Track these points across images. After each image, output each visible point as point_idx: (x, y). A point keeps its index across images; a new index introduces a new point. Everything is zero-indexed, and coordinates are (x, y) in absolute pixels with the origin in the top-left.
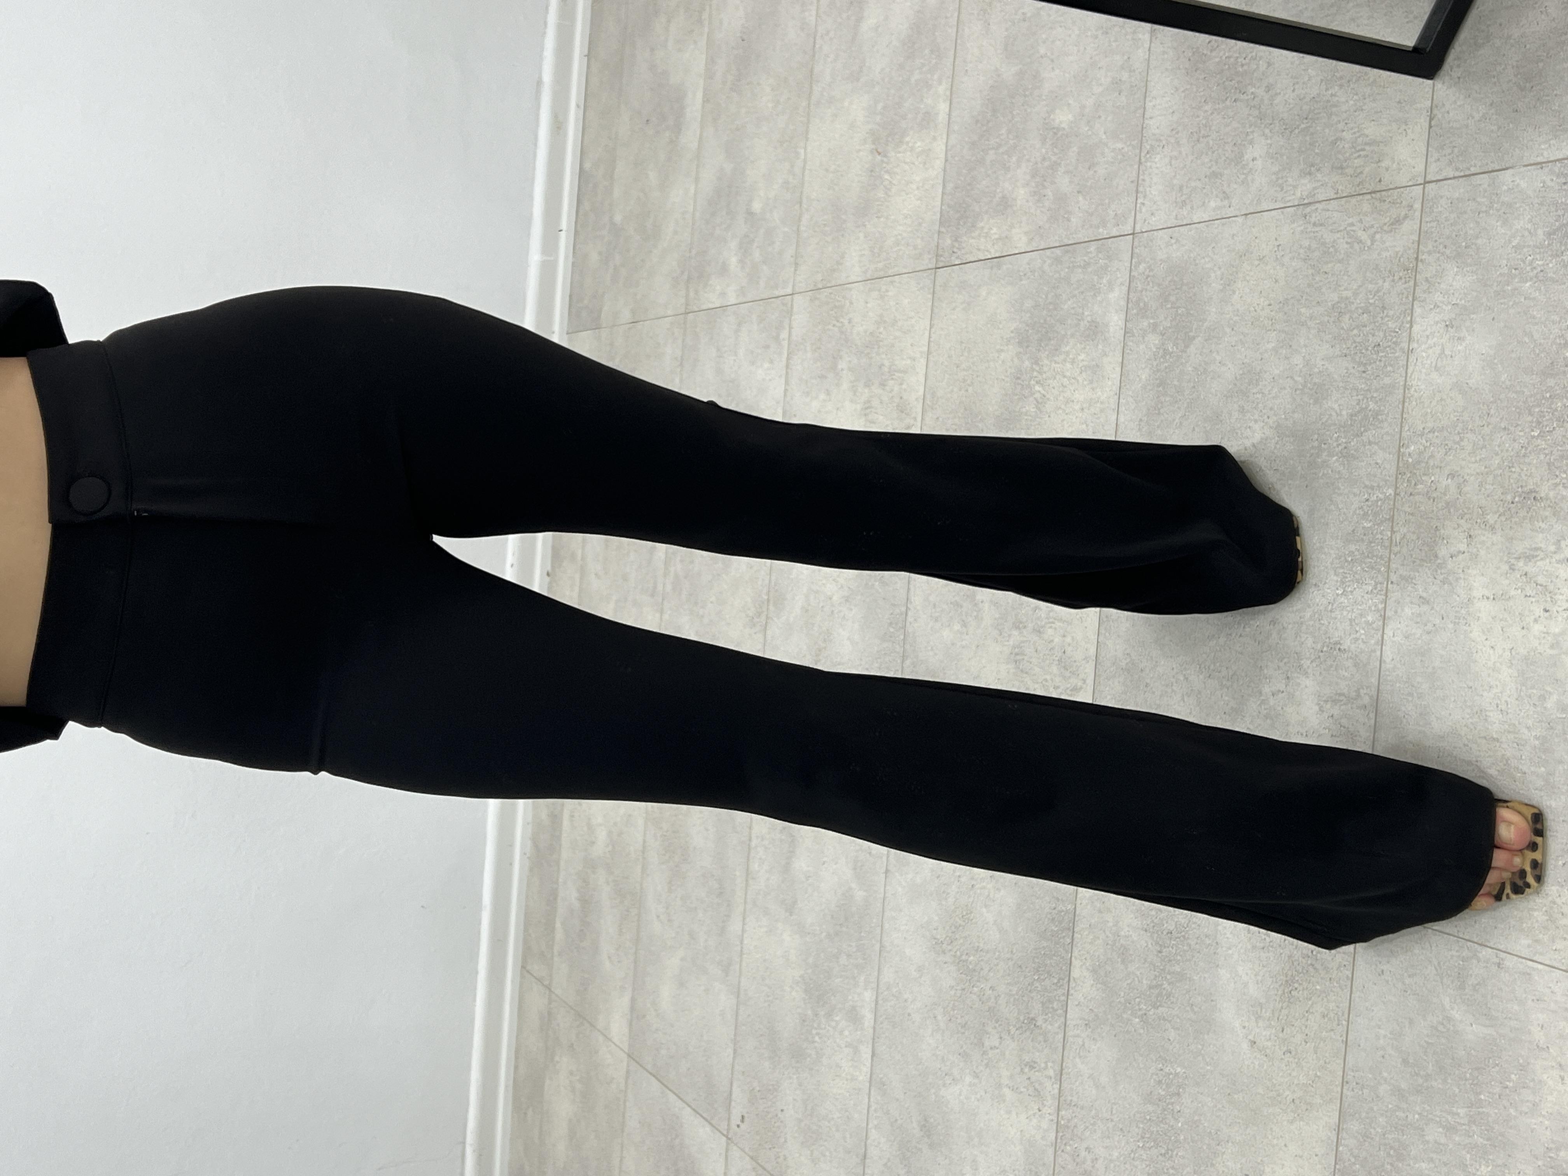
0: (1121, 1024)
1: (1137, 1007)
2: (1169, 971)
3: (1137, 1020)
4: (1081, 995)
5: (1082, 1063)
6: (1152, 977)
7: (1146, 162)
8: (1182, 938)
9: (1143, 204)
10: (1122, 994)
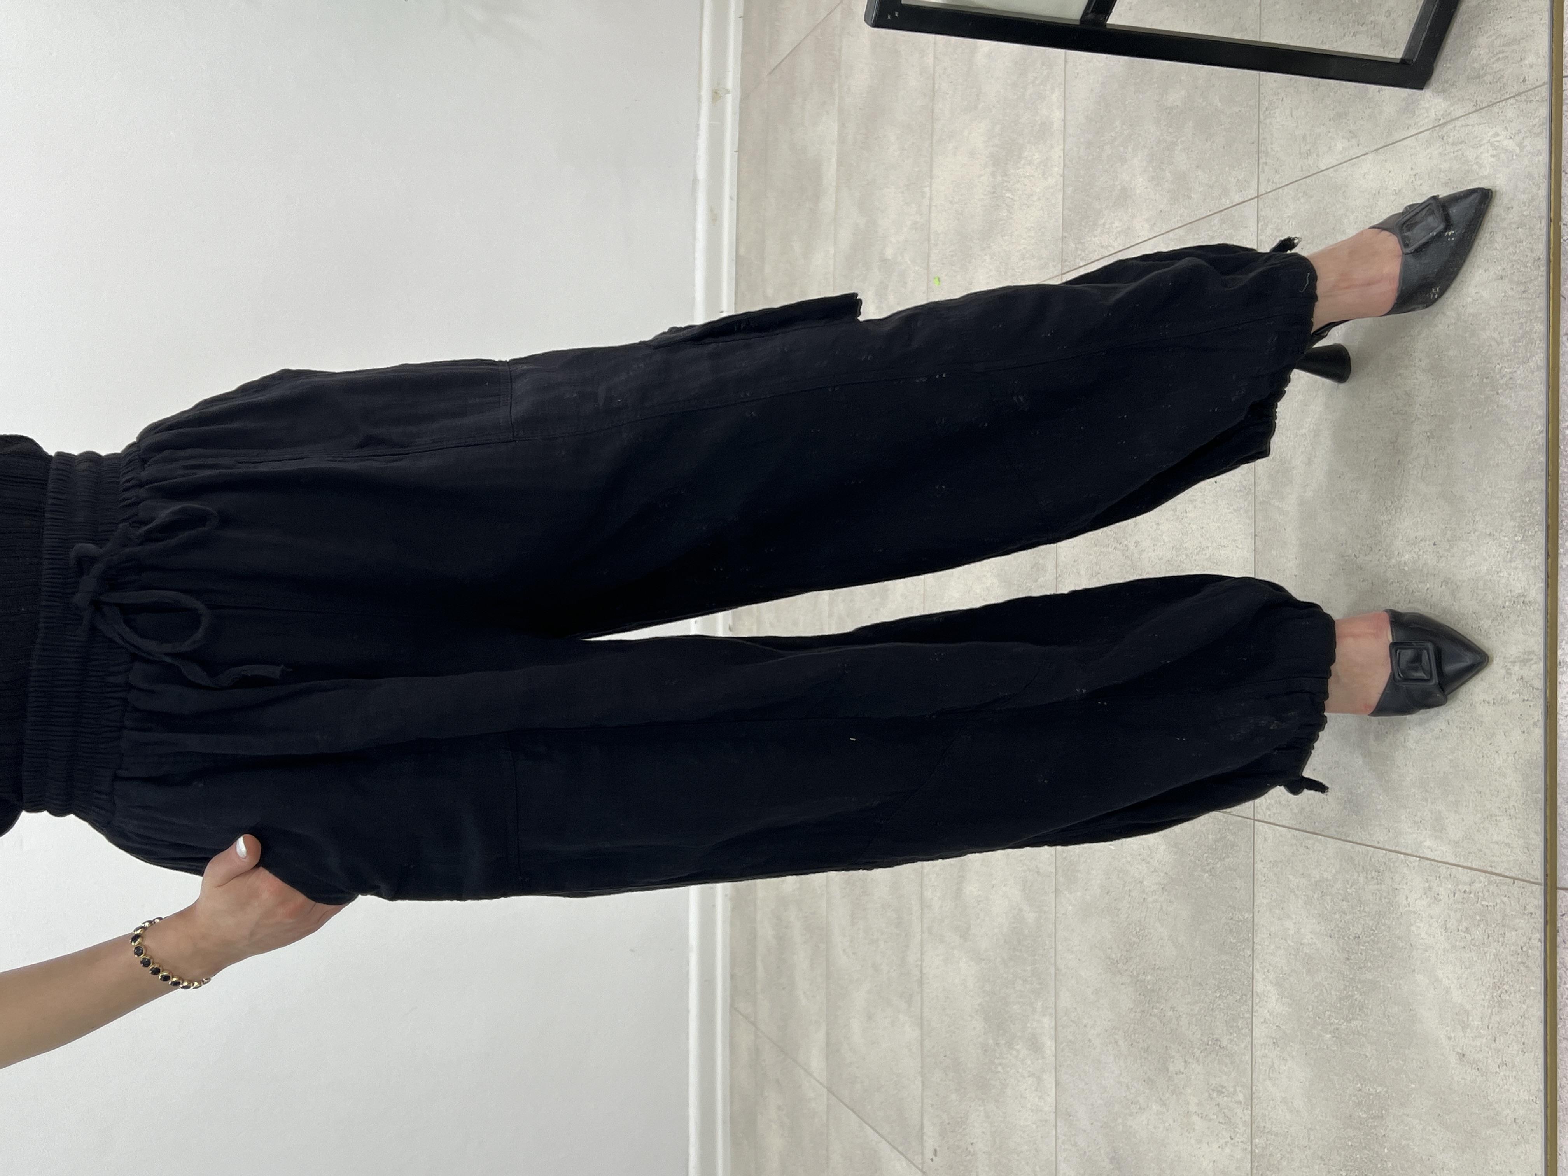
0: (1312, 1041)
1: (1328, 1021)
2: (1359, 979)
3: (1329, 1036)
4: (1266, 1011)
5: (1274, 1085)
6: (1342, 987)
7: (1265, 119)
8: (1371, 942)
9: (1266, 163)
10: (1310, 1008)
